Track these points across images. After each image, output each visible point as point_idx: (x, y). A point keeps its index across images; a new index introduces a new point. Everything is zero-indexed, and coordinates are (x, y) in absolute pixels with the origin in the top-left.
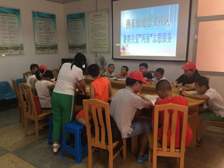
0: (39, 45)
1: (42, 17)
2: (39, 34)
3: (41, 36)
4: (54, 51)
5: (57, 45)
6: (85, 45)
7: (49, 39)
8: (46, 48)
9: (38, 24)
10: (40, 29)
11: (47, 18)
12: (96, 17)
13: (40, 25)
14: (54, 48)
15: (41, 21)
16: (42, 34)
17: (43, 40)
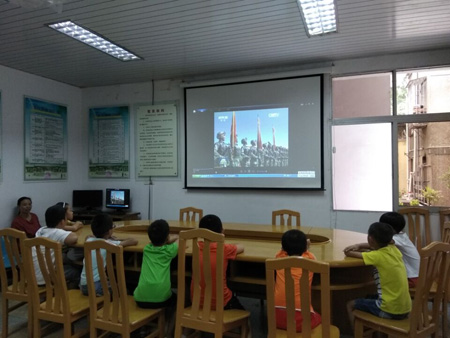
0: (31, 161)
1: (43, 109)
2: (34, 141)
3: (37, 145)
4: (59, 175)
5: (65, 163)
6: (127, 163)
7: (52, 152)
8: (45, 169)
9: (33, 122)
10: (36, 132)
11: (51, 111)
12: (151, 113)
13: (38, 124)
14: (61, 169)
15: (39, 117)
16: (39, 142)
17: (39, 152)
